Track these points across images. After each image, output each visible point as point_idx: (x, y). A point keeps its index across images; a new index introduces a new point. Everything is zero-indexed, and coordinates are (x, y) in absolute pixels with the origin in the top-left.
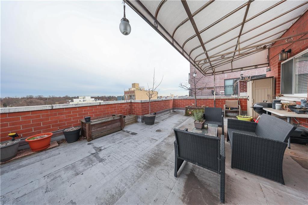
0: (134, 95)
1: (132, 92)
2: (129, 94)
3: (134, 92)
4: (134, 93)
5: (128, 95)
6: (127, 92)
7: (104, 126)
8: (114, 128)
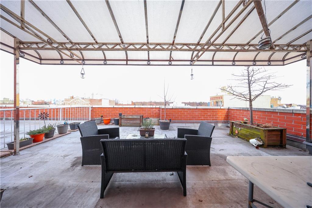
0: (221, 101)
1: (219, 97)
2: (215, 99)
3: (222, 97)
4: (222, 99)
5: (214, 101)
6: (213, 98)
7: (128, 120)
8: (134, 124)
